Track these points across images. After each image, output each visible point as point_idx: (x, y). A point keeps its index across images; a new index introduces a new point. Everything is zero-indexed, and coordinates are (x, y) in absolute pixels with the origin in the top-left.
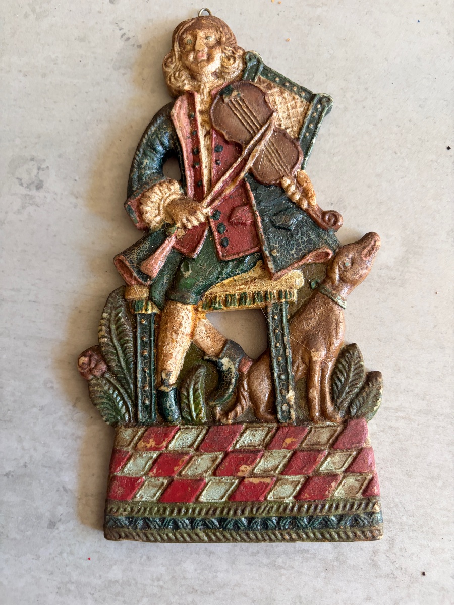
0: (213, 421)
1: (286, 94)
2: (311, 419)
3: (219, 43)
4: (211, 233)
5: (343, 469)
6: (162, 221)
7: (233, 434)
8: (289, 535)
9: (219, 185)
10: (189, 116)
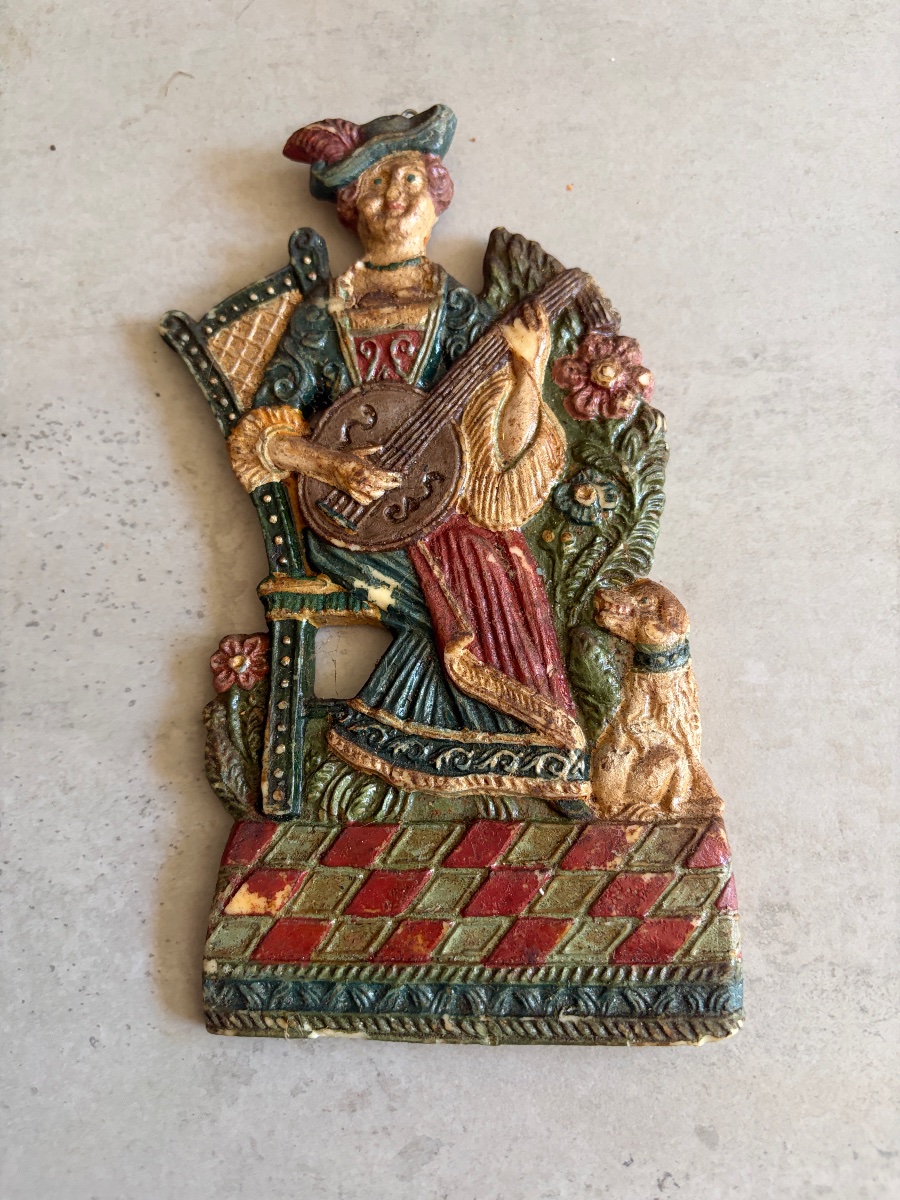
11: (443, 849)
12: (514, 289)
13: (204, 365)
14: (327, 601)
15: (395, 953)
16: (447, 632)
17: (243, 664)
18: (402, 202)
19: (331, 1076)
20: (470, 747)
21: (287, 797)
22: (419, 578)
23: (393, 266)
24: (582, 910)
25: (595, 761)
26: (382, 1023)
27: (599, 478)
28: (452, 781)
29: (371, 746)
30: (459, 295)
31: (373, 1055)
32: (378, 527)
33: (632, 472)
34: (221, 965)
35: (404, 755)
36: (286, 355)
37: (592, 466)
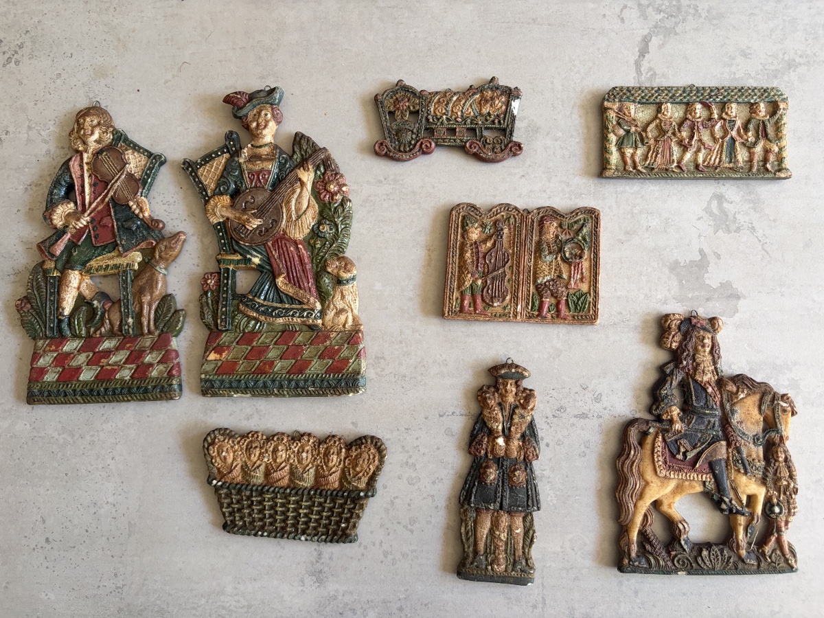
0: (89, 336)
1: (136, 154)
2: (142, 334)
3: (99, 124)
4: (90, 231)
5: (157, 361)
6: (64, 224)
7: (99, 342)
8: (127, 397)
9: (94, 205)
10: (80, 166)
11: (275, 340)
12: (302, 155)
13: (197, 180)
14: (238, 262)
15: (260, 371)
16: (277, 273)
17: (212, 282)
18: (263, 124)
19: (242, 410)
20: (284, 309)
21: (226, 324)
22: (268, 255)
23: (261, 147)
24: (317, 357)
25: (323, 313)
26: (256, 392)
27: (328, 222)
28: (278, 319)
29: (253, 309)
30: (283, 157)
31: (255, 403)
32: (255, 237)
33: (338, 221)
34: (206, 376)
35: (263, 311)
36: (225, 177)
37: (325, 218)
